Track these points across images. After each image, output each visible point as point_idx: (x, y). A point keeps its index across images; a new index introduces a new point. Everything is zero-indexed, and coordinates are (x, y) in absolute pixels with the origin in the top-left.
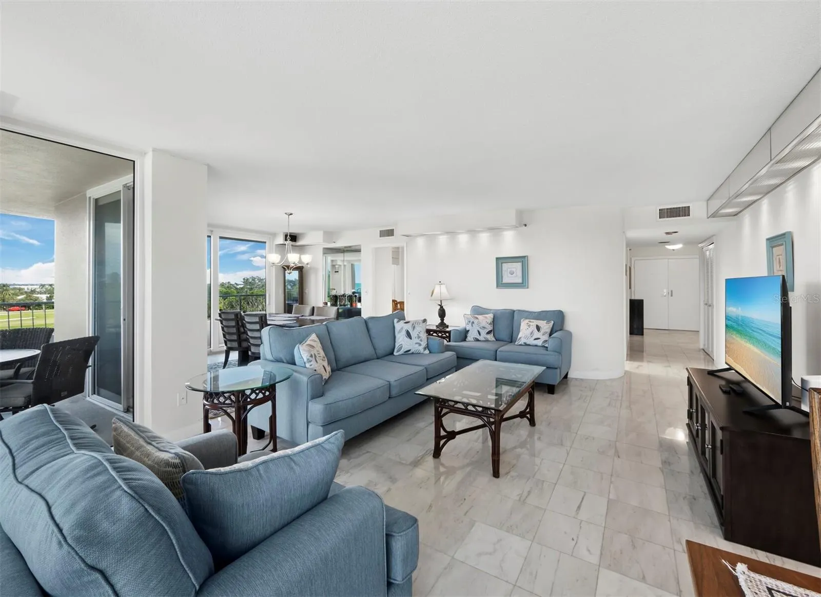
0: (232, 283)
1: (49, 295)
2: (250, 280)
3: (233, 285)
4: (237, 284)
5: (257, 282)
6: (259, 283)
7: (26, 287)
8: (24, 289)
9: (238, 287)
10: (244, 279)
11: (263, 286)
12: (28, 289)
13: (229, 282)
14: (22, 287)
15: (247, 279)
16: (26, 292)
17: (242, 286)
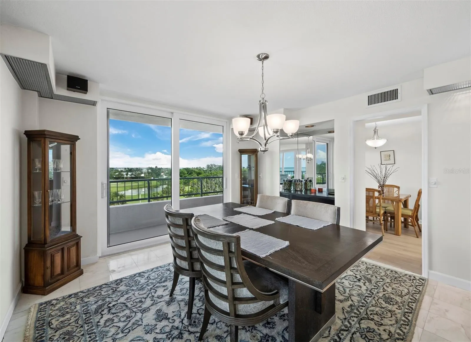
0: (202, 167)
1: (126, 173)
2: (210, 166)
3: (202, 168)
4: (203, 168)
5: (214, 167)
6: (215, 167)
7: (119, 169)
8: (119, 170)
9: (204, 169)
10: (207, 165)
11: (216, 169)
12: (120, 170)
13: (200, 167)
14: (118, 169)
15: (209, 166)
16: (119, 172)
17: (206, 169)
